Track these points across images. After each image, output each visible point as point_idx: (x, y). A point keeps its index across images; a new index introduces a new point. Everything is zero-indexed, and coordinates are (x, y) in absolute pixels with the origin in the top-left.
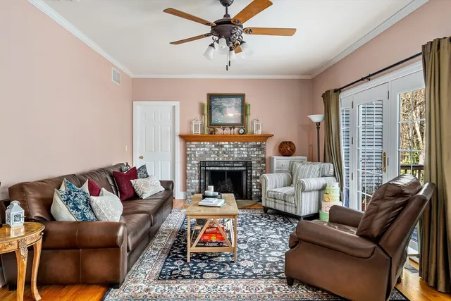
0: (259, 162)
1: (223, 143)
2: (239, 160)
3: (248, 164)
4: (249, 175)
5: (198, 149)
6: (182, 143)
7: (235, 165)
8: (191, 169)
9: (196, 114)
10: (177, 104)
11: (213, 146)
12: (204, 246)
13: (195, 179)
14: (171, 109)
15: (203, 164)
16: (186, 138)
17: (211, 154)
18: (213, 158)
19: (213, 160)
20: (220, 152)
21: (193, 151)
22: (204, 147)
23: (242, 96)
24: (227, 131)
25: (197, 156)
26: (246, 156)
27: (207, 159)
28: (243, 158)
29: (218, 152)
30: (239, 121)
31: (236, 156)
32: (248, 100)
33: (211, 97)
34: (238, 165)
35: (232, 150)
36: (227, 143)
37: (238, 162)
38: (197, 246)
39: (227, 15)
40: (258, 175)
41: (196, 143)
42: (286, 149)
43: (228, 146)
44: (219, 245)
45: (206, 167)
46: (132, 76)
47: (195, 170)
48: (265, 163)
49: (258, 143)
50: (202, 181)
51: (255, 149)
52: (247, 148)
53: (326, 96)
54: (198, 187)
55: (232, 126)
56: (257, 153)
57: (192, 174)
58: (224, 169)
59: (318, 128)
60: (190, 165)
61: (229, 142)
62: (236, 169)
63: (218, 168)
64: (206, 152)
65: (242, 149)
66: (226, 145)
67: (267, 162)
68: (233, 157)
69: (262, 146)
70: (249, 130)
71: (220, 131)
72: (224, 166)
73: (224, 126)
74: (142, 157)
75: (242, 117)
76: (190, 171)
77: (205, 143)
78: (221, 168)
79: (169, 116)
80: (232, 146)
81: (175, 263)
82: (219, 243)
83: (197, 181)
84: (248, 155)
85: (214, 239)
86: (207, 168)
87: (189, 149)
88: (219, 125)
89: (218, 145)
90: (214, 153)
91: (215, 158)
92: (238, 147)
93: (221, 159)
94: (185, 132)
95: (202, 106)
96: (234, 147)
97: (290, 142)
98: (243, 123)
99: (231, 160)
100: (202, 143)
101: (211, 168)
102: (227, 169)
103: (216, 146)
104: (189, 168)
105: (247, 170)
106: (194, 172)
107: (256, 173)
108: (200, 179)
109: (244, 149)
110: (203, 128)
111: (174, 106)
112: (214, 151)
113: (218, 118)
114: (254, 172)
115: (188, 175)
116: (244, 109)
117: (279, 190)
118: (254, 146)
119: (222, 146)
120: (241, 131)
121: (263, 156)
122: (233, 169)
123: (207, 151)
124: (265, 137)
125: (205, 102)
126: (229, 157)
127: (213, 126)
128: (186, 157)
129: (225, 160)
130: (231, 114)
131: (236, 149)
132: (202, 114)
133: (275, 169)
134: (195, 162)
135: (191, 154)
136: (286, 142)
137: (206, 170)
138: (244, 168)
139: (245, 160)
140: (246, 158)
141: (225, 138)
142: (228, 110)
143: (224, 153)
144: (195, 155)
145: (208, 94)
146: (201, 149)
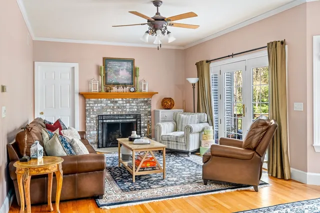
0: (146, 115)
1: (117, 99)
2: (130, 113)
3: (137, 117)
4: (138, 125)
5: (96, 105)
6: (82, 99)
7: (127, 117)
8: (90, 122)
9: (94, 75)
10: (76, 65)
11: (109, 102)
12: (143, 171)
13: (93, 130)
14: (70, 70)
15: (100, 117)
16: (84, 96)
17: (107, 109)
18: (109, 112)
19: (109, 113)
20: (115, 107)
21: (92, 107)
22: (101, 102)
23: (132, 61)
24: (121, 89)
25: (95, 110)
26: (136, 110)
27: (104, 113)
28: (133, 112)
29: (113, 107)
30: (130, 82)
31: (128, 110)
32: (136, 65)
33: (106, 60)
34: (129, 117)
35: (125, 105)
36: (120, 99)
37: (130, 115)
38: (139, 171)
39: (158, 13)
40: (146, 125)
41: (93, 100)
42: (167, 104)
43: (121, 102)
44: (153, 169)
45: (103, 120)
46: (34, 39)
47: (92, 123)
48: (150, 115)
49: (146, 99)
50: (100, 132)
51: (143, 104)
52: (137, 103)
54: (96, 138)
55: (125, 85)
56: (144, 107)
57: (90, 127)
58: (118, 121)
59: (194, 88)
60: (89, 119)
61: (122, 99)
62: (128, 121)
63: (113, 121)
64: (103, 108)
65: (132, 104)
66: (120, 101)
67: (152, 114)
68: (126, 111)
69: (149, 102)
70: (139, 88)
71: (115, 89)
72: (118, 119)
73: (118, 85)
74: (42, 113)
75: (132, 77)
76: (89, 124)
77: (102, 99)
78: (116, 121)
79: (68, 76)
80: (124, 102)
81: (125, 184)
82: (153, 168)
83: (96, 132)
84: (138, 109)
85: (148, 165)
86: (105, 121)
87: (88, 105)
88: (114, 84)
90: (110, 108)
91: (110, 112)
92: (129, 103)
93: (115, 113)
94: (84, 90)
95: (99, 68)
96: (126, 103)
97: (170, 98)
98: (133, 83)
99: (124, 113)
100: (99, 100)
101: (108, 121)
102: (121, 121)
103: (112, 102)
104: (88, 121)
105: (137, 122)
106: (93, 124)
107: (144, 123)
108: (98, 130)
109: (134, 104)
110: (100, 87)
111: (73, 68)
112: (110, 106)
113: (112, 78)
114: (142, 122)
115: (87, 127)
116: (134, 72)
117: (172, 134)
118: (142, 102)
119: (116, 102)
120: (132, 89)
121: (149, 109)
122: (125, 121)
123: (105, 107)
124: (151, 94)
125: (101, 64)
126: (122, 111)
127: (106, 84)
128: (85, 112)
129: (119, 113)
130: (123, 75)
131: (128, 105)
132: (99, 74)
133: (160, 119)
134: (94, 116)
135: (90, 109)
136: (167, 98)
137: (103, 123)
138: (134, 120)
139: (135, 113)
140: (136, 112)
141: (119, 95)
142: (121, 72)
143: (118, 107)
144: (93, 110)
145: (104, 58)
146: (99, 105)
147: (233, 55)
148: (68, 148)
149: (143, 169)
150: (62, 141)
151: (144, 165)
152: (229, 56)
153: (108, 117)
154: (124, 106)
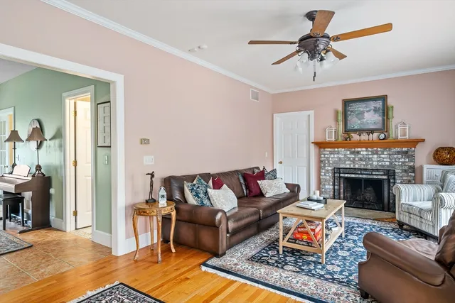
0: (405, 171)
1: (359, 149)
2: (378, 168)
3: (390, 173)
4: (391, 184)
5: (332, 156)
6: (317, 150)
7: (374, 173)
8: (325, 175)
9: (330, 121)
10: (312, 113)
11: (348, 152)
12: (295, 243)
13: (329, 185)
14: (306, 119)
15: (337, 171)
16: (320, 145)
17: (345, 161)
18: (348, 165)
19: (348, 166)
20: (357, 159)
21: (327, 158)
22: (338, 153)
23: (384, 98)
24: (364, 137)
25: (331, 162)
26: (387, 163)
27: (342, 166)
28: (383, 166)
29: (354, 159)
30: (379, 126)
31: (375, 163)
32: (390, 102)
33: (346, 103)
34: (377, 173)
35: (370, 156)
36: (364, 149)
37: (377, 170)
38: (288, 241)
41: (329, 149)
43: (365, 153)
44: (309, 244)
45: (340, 173)
46: (272, 92)
47: (329, 176)
48: (414, 172)
49: (404, 149)
50: (336, 187)
51: (400, 156)
52: (390, 155)
54: (332, 193)
55: (371, 131)
56: (403, 160)
57: (326, 180)
58: (361, 176)
60: (323, 171)
61: (367, 148)
62: (375, 177)
63: (353, 176)
64: (340, 159)
65: (383, 156)
66: (363, 152)
67: (418, 172)
68: (372, 165)
69: (410, 153)
70: (392, 135)
71: (355, 137)
72: (361, 174)
73: (360, 131)
74: (281, 163)
75: (383, 120)
76: (324, 177)
77: (340, 149)
78: (357, 176)
79: (305, 125)
80: (370, 153)
81: (270, 252)
82: (308, 243)
83: (331, 187)
84: (391, 163)
85: (305, 237)
86: (341, 175)
87: (322, 156)
88: (355, 131)
89: (354, 152)
90: (349, 160)
91: (350, 165)
92: (377, 154)
93: (357, 166)
94: (320, 140)
95: (337, 112)
96: (373, 154)
98: (385, 128)
99: (369, 167)
100: (336, 150)
101: (346, 175)
102: (364, 176)
103: (352, 153)
104: (322, 174)
105: (389, 180)
106: (328, 178)
108: (334, 185)
109: (386, 156)
110: (337, 135)
111: (309, 116)
112: (350, 158)
113: (354, 122)
115: (322, 180)
116: (386, 112)
117: (415, 204)
118: (398, 153)
119: (358, 153)
120: (382, 136)
121: (412, 164)
122: (371, 177)
123: (343, 158)
124: (414, 143)
125: (340, 108)
126: (367, 164)
127: (347, 131)
128: (321, 164)
129: (362, 167)
130: (371, 118)
131: (375, 156)
132: (337, 120)
133: (425, 180)
134: (330, 168)
135: (325, 160)
136: (443, 148)
137: (340, 177)
138: (385, 177)
139: (386, 168)
140: (388, 166)
141: (361, 144)
142: (366, 114)
143: (361, 159)
144: (329, 162)
145: (343, 100)
146: (336, 156)
148: (199, 197)
150: (193, 189)
151: (298, 236)
153: (347, 171)
154: (369, 158)
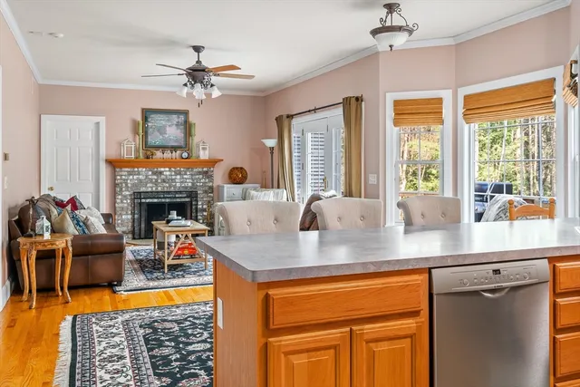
0: (206, 192)
1: (162, 169)
2: (182, 189)
3: (192, 194)
4: (194, 207)
5: (131, 177)
6: (110, 169)
7: (177, 196)
8: (122, 202)
9: (127, 133)
10: (102, 120)
11: (150, 173)
12: (178, 259)
13: (127, 214)
14: (92, 126)
15: (137, 195)
16: (114, 164)
17: (147, 183)
18: (150, 187)
19: (150, 190)
20: (159, 181)
21: (124, 180)
22: (139, 174)
23: (186, 113)
24: (168, 155)
25: (129, 185)
26: (190, 184)
27: (143, 189)
28: (186, 187)
29: (156, 180)
30: (181, 143)
31: (178, 185)
32: (192, 119)
33: (146, 114)
34: (180, 196)
35: (173, 177)
36: (167, 169)
37: (181, 192)
38: (173, 259)
39: (198, 62)
40: (205, 207)
41: (127, 169)
42: (237, 176)
43: (168, 173)
44: (192, 257)
45: (141, 199)
46: (41, 82)
47: (124, 203)
48: (212, 192)
49: (205, 169)
50: (136, 216)
51: (201, 176)
52: (192, 175)
53: (279, 119)
54: (130, 224)
55: (174, 149)
56: (203, 181)
57: (122, 209)
58: (163, 200)
59: (272, 153)
60: (120, 197)
61: (170, 168)
62: (178, 200)
63: (156, 200)
64: (140, 181)
65: (185, 176)
66: (167, 172)
67: (215, 191)
68: (175, 186)
69: (210, 173)
70: (195, 154)
71: (159, 154)
72: (164, 198)
73: (163, 148)
74: (51, 189)
75: (185, 138)
76: (121, 205)
77: (140, 169)
78: (160, 200)
79: (90, 136)
80: (173, 173)
83: (130, 217)
84: (193, 184)
86: (143, 200)
87: (119, 177)
88: (158, 148)
89: (157, 172)
90: (151, 182)
91: (152, 187)
92: (180, 174)
93: (159, 189)
94: (113, 155)
95: (135, 124)
96: (176, 174)
97: (242, 168)
98: (186, 146)
99: (172, 189)
100: (136, 169)
101: (148, 201)
102: (167, 200)
103: (154, 173)
104: (118, 201)
105: (191, 202)
106: (126, 205)
107: (202, 205)
108: (133, 214)
109: (188, 177)
110: (137, 151)
111: (98, 123)
112: (152, 179)
113: (155, 139)
114: (200, 203)
115: (117, 209)
116: (188, 128)
118: (200, 173)
119: (161, 173)
120: (185, 155)
121: (211, 184)
122: (175, 200)
123: (143, 180)
124: (213, 162)
125: (139, 118)
126: (170, 187)
127: (147, 146)
128: (115, 188)
129: (166, 190)
130: (173, 133)
131: (178, 177)
132: (136, 132)
133: (225, 198)
134: (127, 193)
135: (121, 183)
136: (237, 168)
137: (140, 204)
138: (187, 200)
139: (189, 189)
140: (191, 187)
141: (164, 163)
142: (168, 129)
143: (164, 181)
144: (127, 184)
145: (143, 109)
146: (135, 177)
147: (315, 110)
148: (80, 226)
149: (178, 257)
150: (73, 217)
152: (309, 111)
153: (149, 195)
154: (172, 179)
